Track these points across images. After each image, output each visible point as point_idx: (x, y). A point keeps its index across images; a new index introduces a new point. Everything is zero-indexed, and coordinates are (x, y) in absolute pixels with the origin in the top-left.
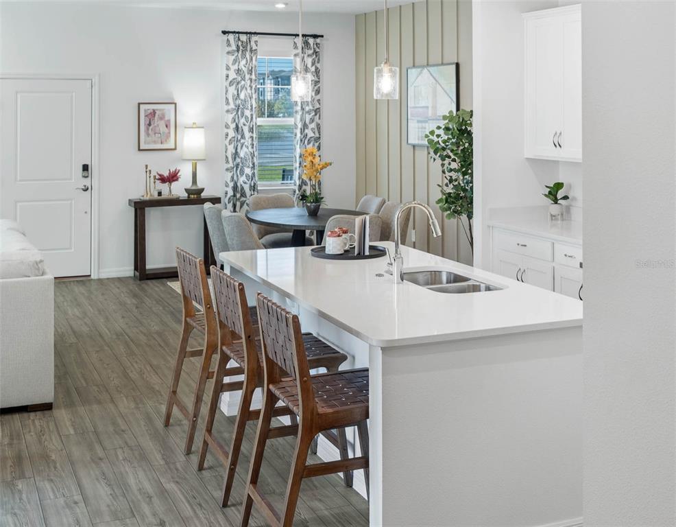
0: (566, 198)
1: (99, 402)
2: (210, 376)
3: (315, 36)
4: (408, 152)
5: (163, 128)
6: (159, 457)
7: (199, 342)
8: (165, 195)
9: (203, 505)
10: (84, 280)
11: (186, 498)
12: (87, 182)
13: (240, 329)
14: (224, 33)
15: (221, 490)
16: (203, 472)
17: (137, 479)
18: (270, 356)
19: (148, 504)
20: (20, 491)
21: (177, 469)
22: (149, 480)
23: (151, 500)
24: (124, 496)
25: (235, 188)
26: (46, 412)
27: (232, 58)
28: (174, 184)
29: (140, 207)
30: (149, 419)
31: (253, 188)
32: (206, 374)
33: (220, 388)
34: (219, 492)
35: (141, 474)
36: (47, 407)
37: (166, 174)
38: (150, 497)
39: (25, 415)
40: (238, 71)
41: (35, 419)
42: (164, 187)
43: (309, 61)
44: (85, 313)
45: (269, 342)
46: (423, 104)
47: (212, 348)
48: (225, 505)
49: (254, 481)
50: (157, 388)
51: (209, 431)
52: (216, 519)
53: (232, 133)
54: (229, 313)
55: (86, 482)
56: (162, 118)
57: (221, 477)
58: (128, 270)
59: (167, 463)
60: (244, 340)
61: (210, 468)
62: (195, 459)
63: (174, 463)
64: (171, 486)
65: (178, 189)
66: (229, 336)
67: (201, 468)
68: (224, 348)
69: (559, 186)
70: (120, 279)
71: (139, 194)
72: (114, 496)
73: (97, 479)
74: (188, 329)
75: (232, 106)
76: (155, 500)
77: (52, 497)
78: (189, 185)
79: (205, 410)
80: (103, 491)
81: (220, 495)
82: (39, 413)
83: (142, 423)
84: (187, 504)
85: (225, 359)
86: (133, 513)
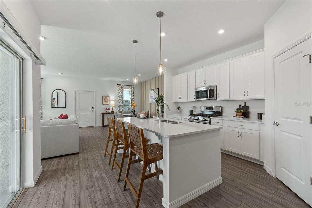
0: (181, 109)
1: (90, 151)
2: (115, 145)
3: (133, 86)
4: (149, 104)
5: (107, 101)
6: (102, 165)
7: (112, 137)
8: (107, 112)
9: (113, 181)
10: (93, 127)
11: (108, 179)
12: (93, 110)
13: (123, 134)
14: (118, 85)
15: (118, 175)
16: (113, 170)
17: (96, 174)
18: (132, 141)
19: (97, 182)
20: (61, 180)
21: (106, 169)
22: (99, 174)
23: (98, 181)
24: (91, 180)
25: (120, 111)
26: (77, 155)
27: (119, 89)
28: (109, 110)
29: (103, 114)
30: (101, 155)
31: (123, 111)
32: (114, 145)
33: (117, 149)
34: (117, 176)
35: (97, 172)
36: (77, 153)
37: (108, 108)
38: (98, 180)
39: (72, 156)
40: (120, 91)
41: (74, 157)
42: (107, 111)
43: (132, 90)
44: (91, 133)
45: (131, 137)
46: (152, 96)
47: (115, 139)
48: (119, 181)
49: (127, 176)
50: (104, 147)
51: (114, 159)
52: (116, 187)
53: (119, 102)
54: (119, 130)
55: (81, 175)
56: (107, 99)
57: (118, 171)
58: (101, 125)
59: (104, 168)
60: (124, 137)
61: (115, 168)
62: (111, 166)
63: (106, 168)
64: (104, 175)
65: (110, 111)
66: (119, 136)
67: (112, 169)
68: (118, 139)
69: (179, 107)
70: (99, 127)
71: (103, 112)
72: (88, 180)
73: (85, 174)
74: (110, 135)
75: (119, 97)
76: (100, 181)
77: (70, 182)
78: (112, 110)
79: (114, 152)
80: (85, 178)
81: (117, 177)
82: (75, 155)
83: (99, 156)
84: (108, 182)
85: (118, 141)
86: (92, 187)
